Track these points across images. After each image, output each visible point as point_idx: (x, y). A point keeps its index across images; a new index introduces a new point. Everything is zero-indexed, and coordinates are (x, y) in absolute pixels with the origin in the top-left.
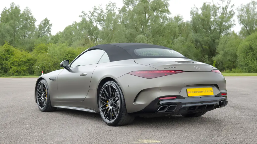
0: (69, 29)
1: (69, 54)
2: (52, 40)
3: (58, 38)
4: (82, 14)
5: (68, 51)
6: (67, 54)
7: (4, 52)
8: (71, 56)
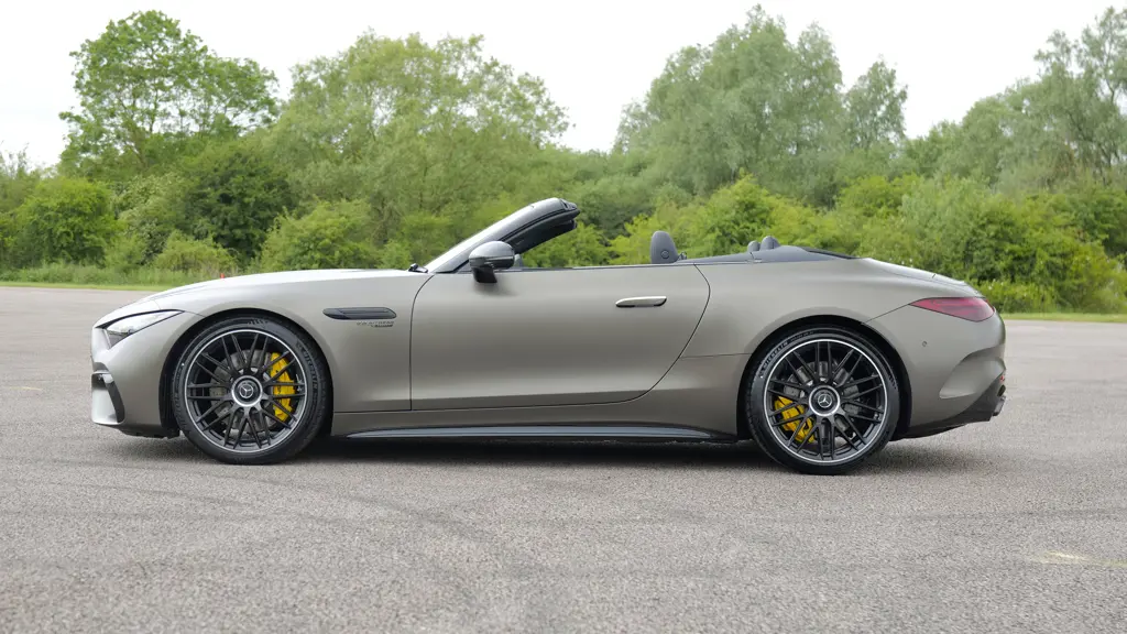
0: (990, 112)
1: (990, 222)
2: (909, 160)
3: (935, 150)
4: (1051, 48)
5: (984, 208)
6: (981, 223)
7: (737, 212)
8: (997, 232)
